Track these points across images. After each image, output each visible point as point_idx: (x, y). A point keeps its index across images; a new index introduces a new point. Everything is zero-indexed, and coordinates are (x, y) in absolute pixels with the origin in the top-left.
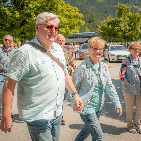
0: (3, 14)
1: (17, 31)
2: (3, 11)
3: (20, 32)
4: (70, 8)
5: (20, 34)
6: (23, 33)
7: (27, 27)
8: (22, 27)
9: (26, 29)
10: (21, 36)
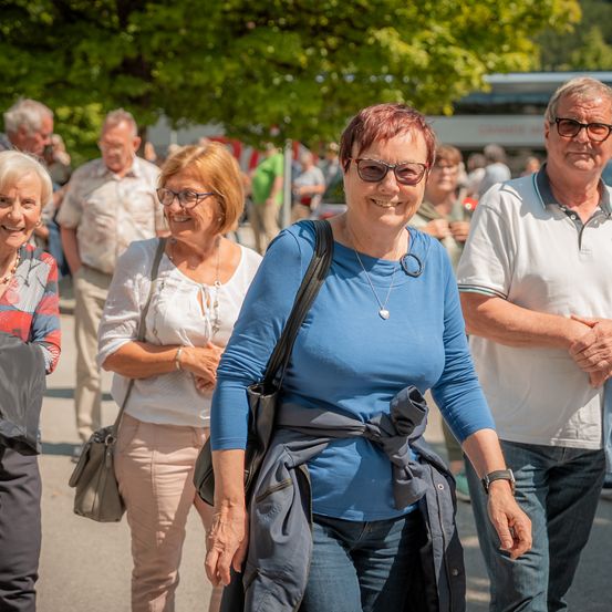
1: (98, 57)
3: (115, 61)
5: (113, 74)
6: (134, 67)
7: (160, 28)
8: (132, 28)
9: (155, 42)
10: (118, 88)
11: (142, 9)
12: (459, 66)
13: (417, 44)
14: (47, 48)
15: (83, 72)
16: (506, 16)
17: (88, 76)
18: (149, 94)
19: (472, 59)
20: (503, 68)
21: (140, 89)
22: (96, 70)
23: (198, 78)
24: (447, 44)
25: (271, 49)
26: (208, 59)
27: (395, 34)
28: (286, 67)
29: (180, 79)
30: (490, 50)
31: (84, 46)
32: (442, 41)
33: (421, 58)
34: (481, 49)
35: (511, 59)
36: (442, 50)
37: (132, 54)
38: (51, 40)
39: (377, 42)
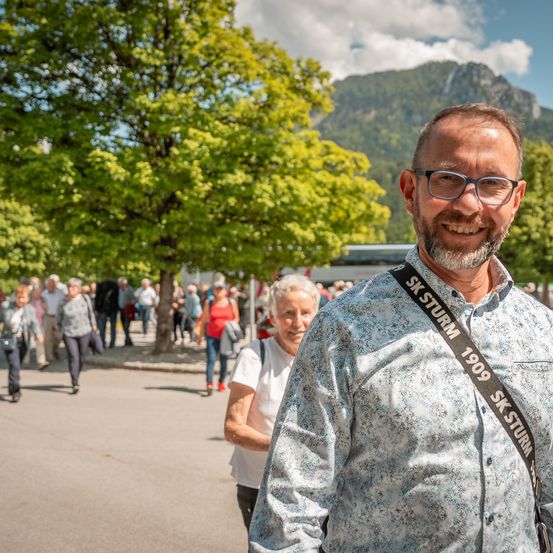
0: (99, 174)
1: (146, 236)
2: (98, 163)
3: (155, 238)
4: (337, 154)
5: (155, 245)
6: (166, 241)
7: (178, 222)
8: (164, 221)
9: (176, 228)
10: (157, 252)
11: (168, 212)
12: (330, 241)
13: (309, 230)
14: (122, 232)
15: (138, 244)
16: (353, 216)
17: (141, 246)
18: (174, 256)
19: (337, 238)
20: (351, 243)
21: (170, 252)
22: (144, 244)
23: (198, 246)
24: (323, 230)
25: (235, 232)
26: (204, 238)
27: (298, 226)
28: (246, 241)
29: (189, 247)
30: (346, 232)
31: (139, 230)
32: (320, 229)
33: (311, 237)
34: (340, 232)
35: (356, 237)
36: (321, 233)
37: (165, 235)
38: (124, 228)
39: (288, 230)
